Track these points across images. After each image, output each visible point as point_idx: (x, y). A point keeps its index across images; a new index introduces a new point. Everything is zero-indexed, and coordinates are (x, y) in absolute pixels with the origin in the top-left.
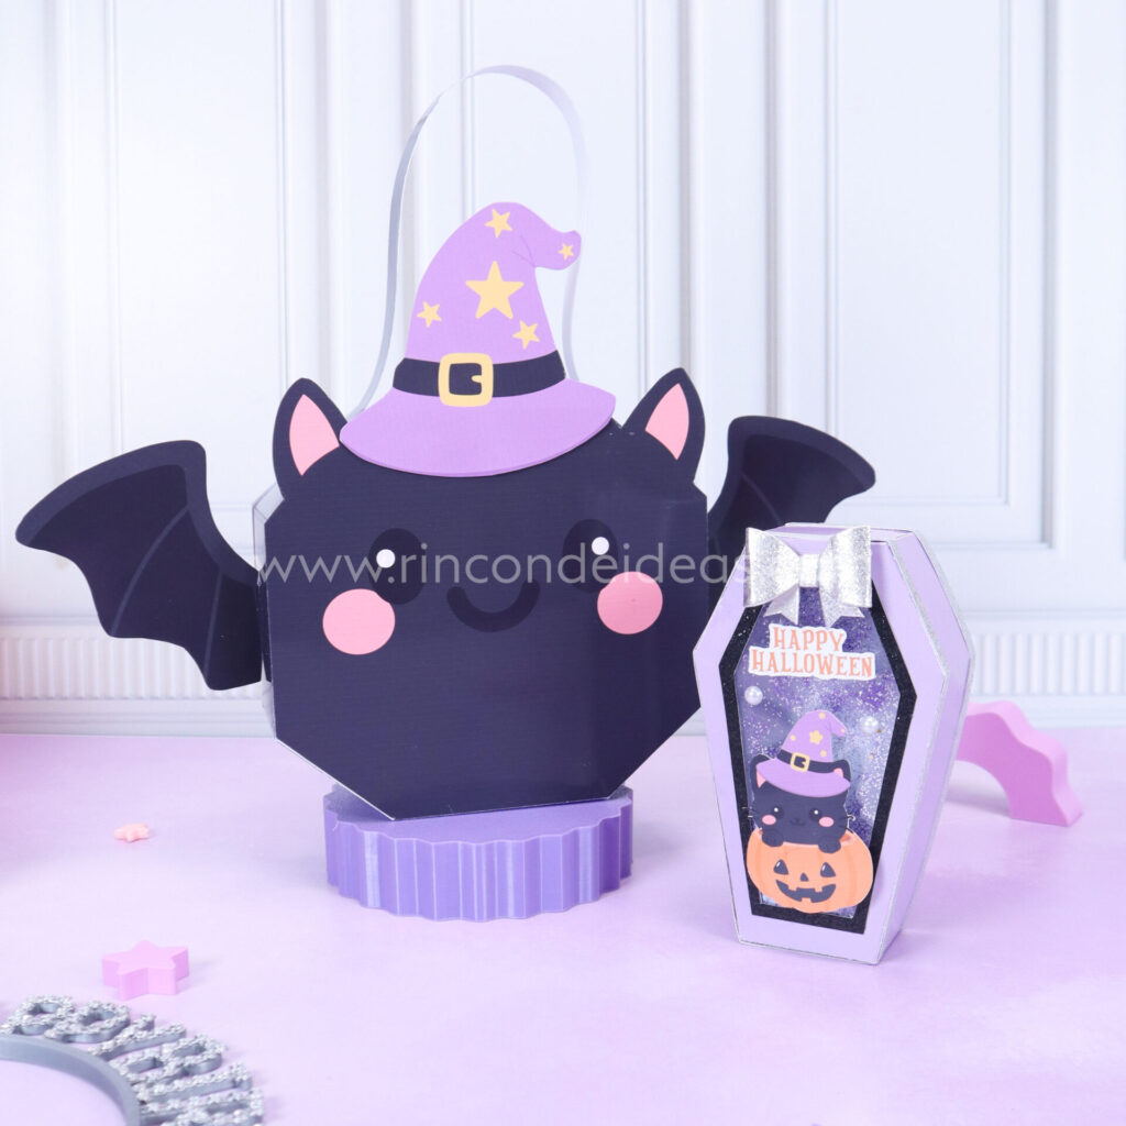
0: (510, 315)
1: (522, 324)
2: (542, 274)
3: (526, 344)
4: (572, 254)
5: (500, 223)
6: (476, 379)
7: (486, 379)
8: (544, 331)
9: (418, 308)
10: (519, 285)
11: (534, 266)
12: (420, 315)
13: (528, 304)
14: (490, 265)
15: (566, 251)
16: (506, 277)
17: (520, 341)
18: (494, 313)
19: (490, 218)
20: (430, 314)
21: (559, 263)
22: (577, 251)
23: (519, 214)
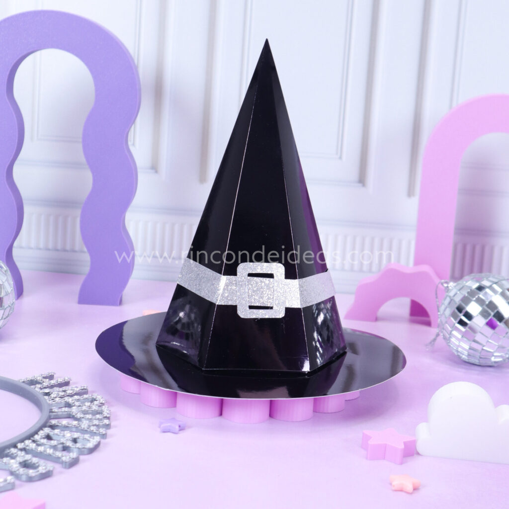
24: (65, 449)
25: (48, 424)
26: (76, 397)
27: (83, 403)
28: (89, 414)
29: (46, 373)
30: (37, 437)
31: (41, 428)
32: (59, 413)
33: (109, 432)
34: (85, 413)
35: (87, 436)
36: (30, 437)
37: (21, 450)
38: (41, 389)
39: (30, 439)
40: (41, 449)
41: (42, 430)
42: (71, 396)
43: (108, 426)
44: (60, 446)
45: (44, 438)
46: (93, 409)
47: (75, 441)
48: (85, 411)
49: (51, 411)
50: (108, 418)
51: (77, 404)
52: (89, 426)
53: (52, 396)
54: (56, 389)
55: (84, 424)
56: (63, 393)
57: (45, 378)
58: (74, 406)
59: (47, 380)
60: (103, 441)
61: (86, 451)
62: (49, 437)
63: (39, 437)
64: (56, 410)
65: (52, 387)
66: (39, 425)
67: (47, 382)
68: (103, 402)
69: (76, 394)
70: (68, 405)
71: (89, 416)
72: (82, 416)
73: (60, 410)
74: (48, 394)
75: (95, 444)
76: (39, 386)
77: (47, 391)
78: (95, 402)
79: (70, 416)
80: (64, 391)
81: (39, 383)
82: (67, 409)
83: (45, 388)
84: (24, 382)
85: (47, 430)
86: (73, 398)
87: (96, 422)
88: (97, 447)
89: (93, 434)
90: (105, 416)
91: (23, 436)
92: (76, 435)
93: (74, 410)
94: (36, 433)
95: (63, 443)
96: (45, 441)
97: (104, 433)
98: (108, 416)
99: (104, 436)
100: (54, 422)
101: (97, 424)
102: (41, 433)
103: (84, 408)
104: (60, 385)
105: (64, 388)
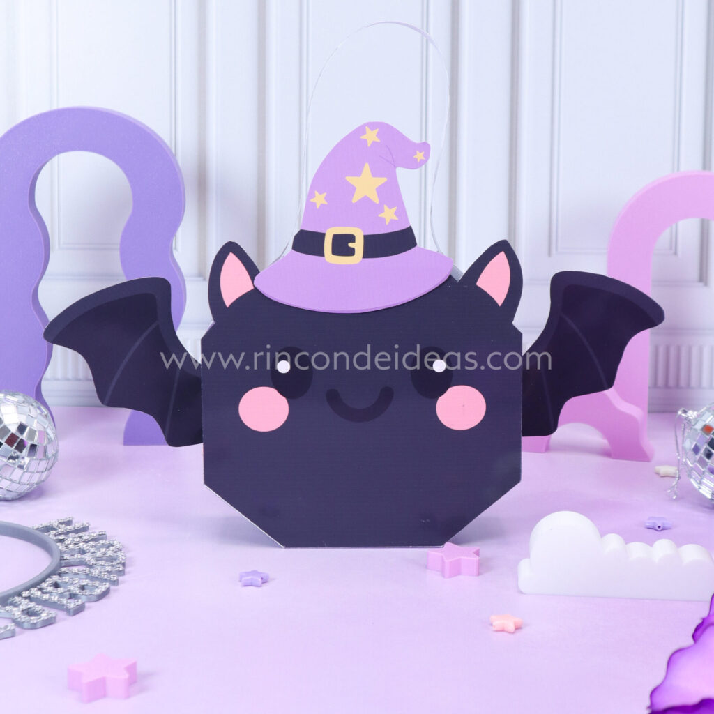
0: (377, 201)
1: (385, 207)
2: (401, 172)
3: (388, 221)
4: (423, 158)
5: (371, 137)
6: (351, 245)
7: (358, 246)
8: (402, 212)
9: (311, 195)
10: (384, 180)
11: (395, 167)
12: (312, 200)
13: (391, 194)
14: (363, 167)
15: (419, 156)
16: (374, 174)
17: (383, 220)
18: (366, 200)
19: (364, 133)
20: (320, 199)
21: (414, 165)
22: (427, 156)
23: (385, 130)
24: (73, 596)
25: (57, 572)
26: (91, 543)
27: (98, 549)
28: (102, 560)
29: (63, 518)
30: (44, 585)
31: (49, 576)
32: (71, 561)
33: (121, 578)
34: (98, 559)
35: (97, 583)
36: (36, 584)
37: (26, 598)
38: (55, 535)
39: (36, 587)
40: (46, 597)
41: (50, 577)
42: (86, 542)
43: (121, 573)
44: (67, 593)
45: (51, 586)
46: (108, 555)
47: (83, 588)
48: (99, 557)
49: (62, 558)
50: (123, 564)
51: (92, 550)
52: (101, 572)
53: (66, 542)
54: (71, 535)
55: (95, 572)
56: (78, 539)
57: (61, 523)
58: (89, 552)
59: (64, 526)
60: (112, 587)
61: (94, 598)
62: (56, 585)
63: (46, 585)
64: (68, 557)
65: (67, 533)
66: (46, 573)
67: (63, 528)
68: (121, 547)
69: (92, 540)
70: (83, 552)
71: (103, 563)
72: (94, 562)
73: (72, 557)
74: (61, 541)
75: (103, 590)
76: (54, 532)
77: (61, 537)
78: (111, 548)
79: (82, 563)
80: (80, 537)
81: (55, 529)
82: (79, 556)
83: (60, 534)
84: (38, 529)
85: (55, 578)
86: (88, 544)
87: (109, 569)
88: (105, 594)
89: (103, 580)
90: (119, 562)
91: (28, 584)
92: (84, 582)
93: (87, 557)
94: (43, 580)
95: (70, 591)
96: (51, 589)
97: (115, 578)
98: (123, 561)
99: (115, 583)
100: (63, 569)
101: (110, 570)
102: (50, 581)
103: (98, 554)
104: (77, 531)
105: (81, 534)
